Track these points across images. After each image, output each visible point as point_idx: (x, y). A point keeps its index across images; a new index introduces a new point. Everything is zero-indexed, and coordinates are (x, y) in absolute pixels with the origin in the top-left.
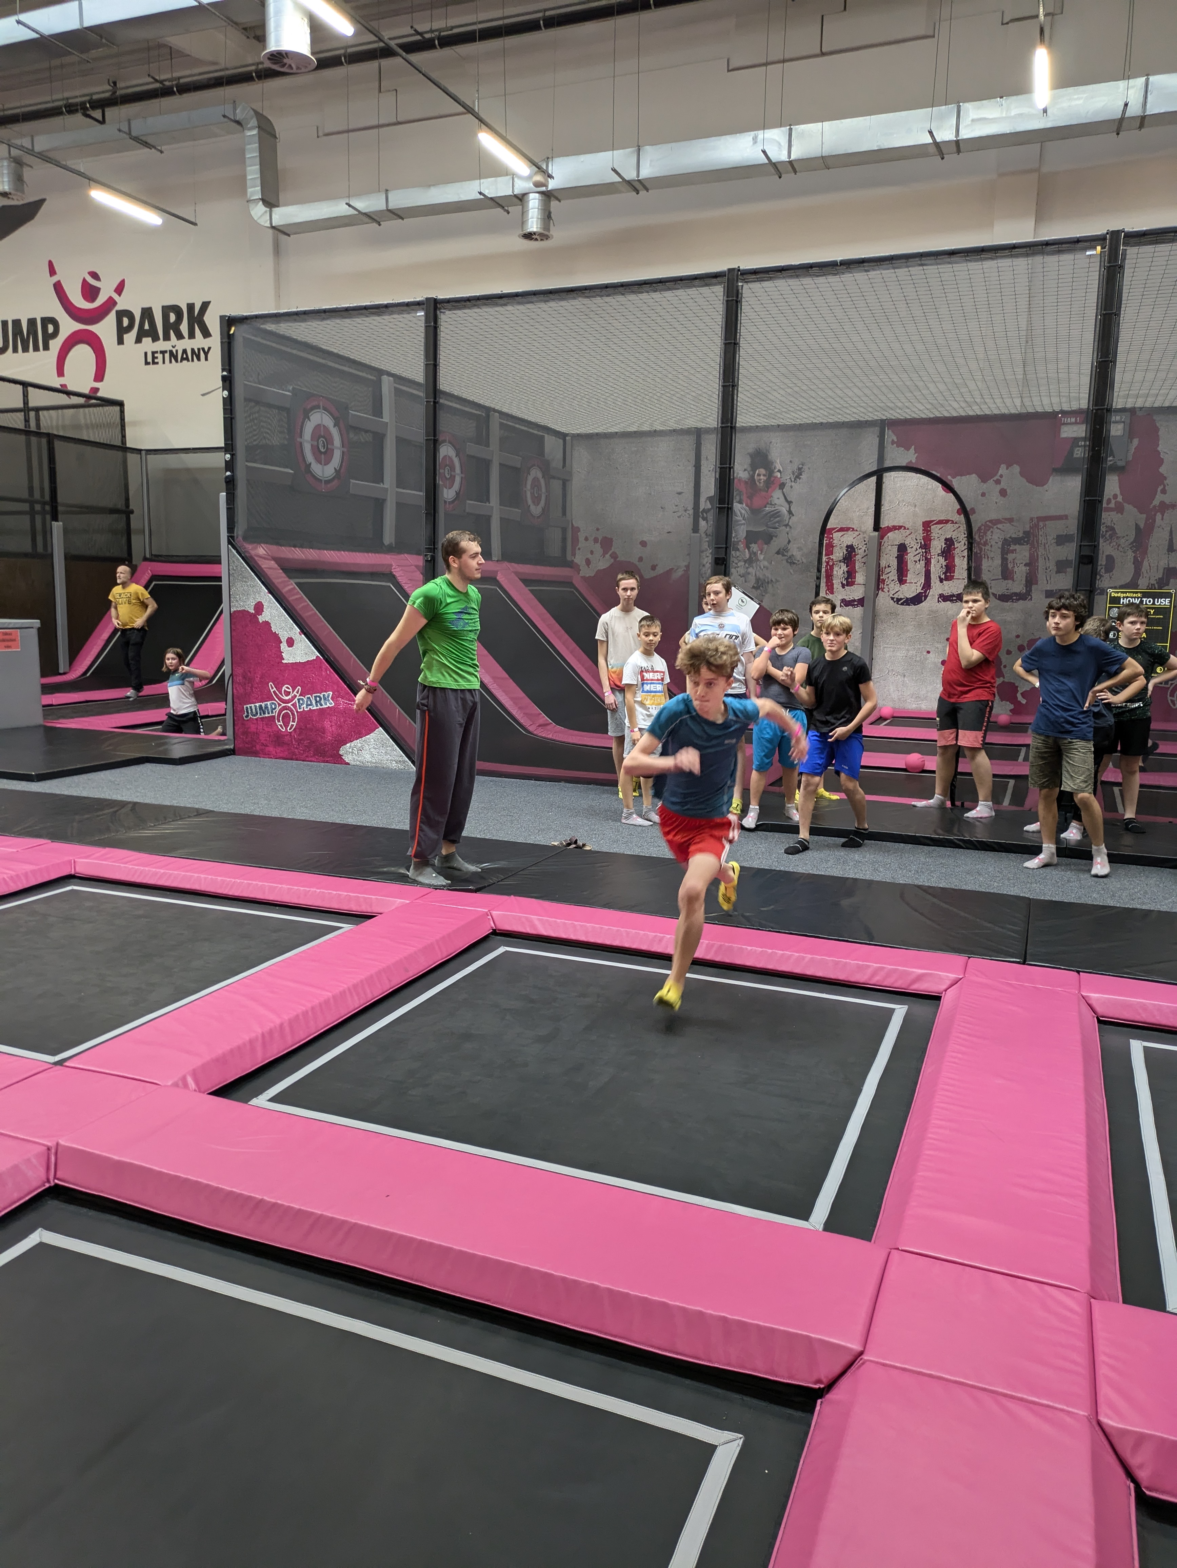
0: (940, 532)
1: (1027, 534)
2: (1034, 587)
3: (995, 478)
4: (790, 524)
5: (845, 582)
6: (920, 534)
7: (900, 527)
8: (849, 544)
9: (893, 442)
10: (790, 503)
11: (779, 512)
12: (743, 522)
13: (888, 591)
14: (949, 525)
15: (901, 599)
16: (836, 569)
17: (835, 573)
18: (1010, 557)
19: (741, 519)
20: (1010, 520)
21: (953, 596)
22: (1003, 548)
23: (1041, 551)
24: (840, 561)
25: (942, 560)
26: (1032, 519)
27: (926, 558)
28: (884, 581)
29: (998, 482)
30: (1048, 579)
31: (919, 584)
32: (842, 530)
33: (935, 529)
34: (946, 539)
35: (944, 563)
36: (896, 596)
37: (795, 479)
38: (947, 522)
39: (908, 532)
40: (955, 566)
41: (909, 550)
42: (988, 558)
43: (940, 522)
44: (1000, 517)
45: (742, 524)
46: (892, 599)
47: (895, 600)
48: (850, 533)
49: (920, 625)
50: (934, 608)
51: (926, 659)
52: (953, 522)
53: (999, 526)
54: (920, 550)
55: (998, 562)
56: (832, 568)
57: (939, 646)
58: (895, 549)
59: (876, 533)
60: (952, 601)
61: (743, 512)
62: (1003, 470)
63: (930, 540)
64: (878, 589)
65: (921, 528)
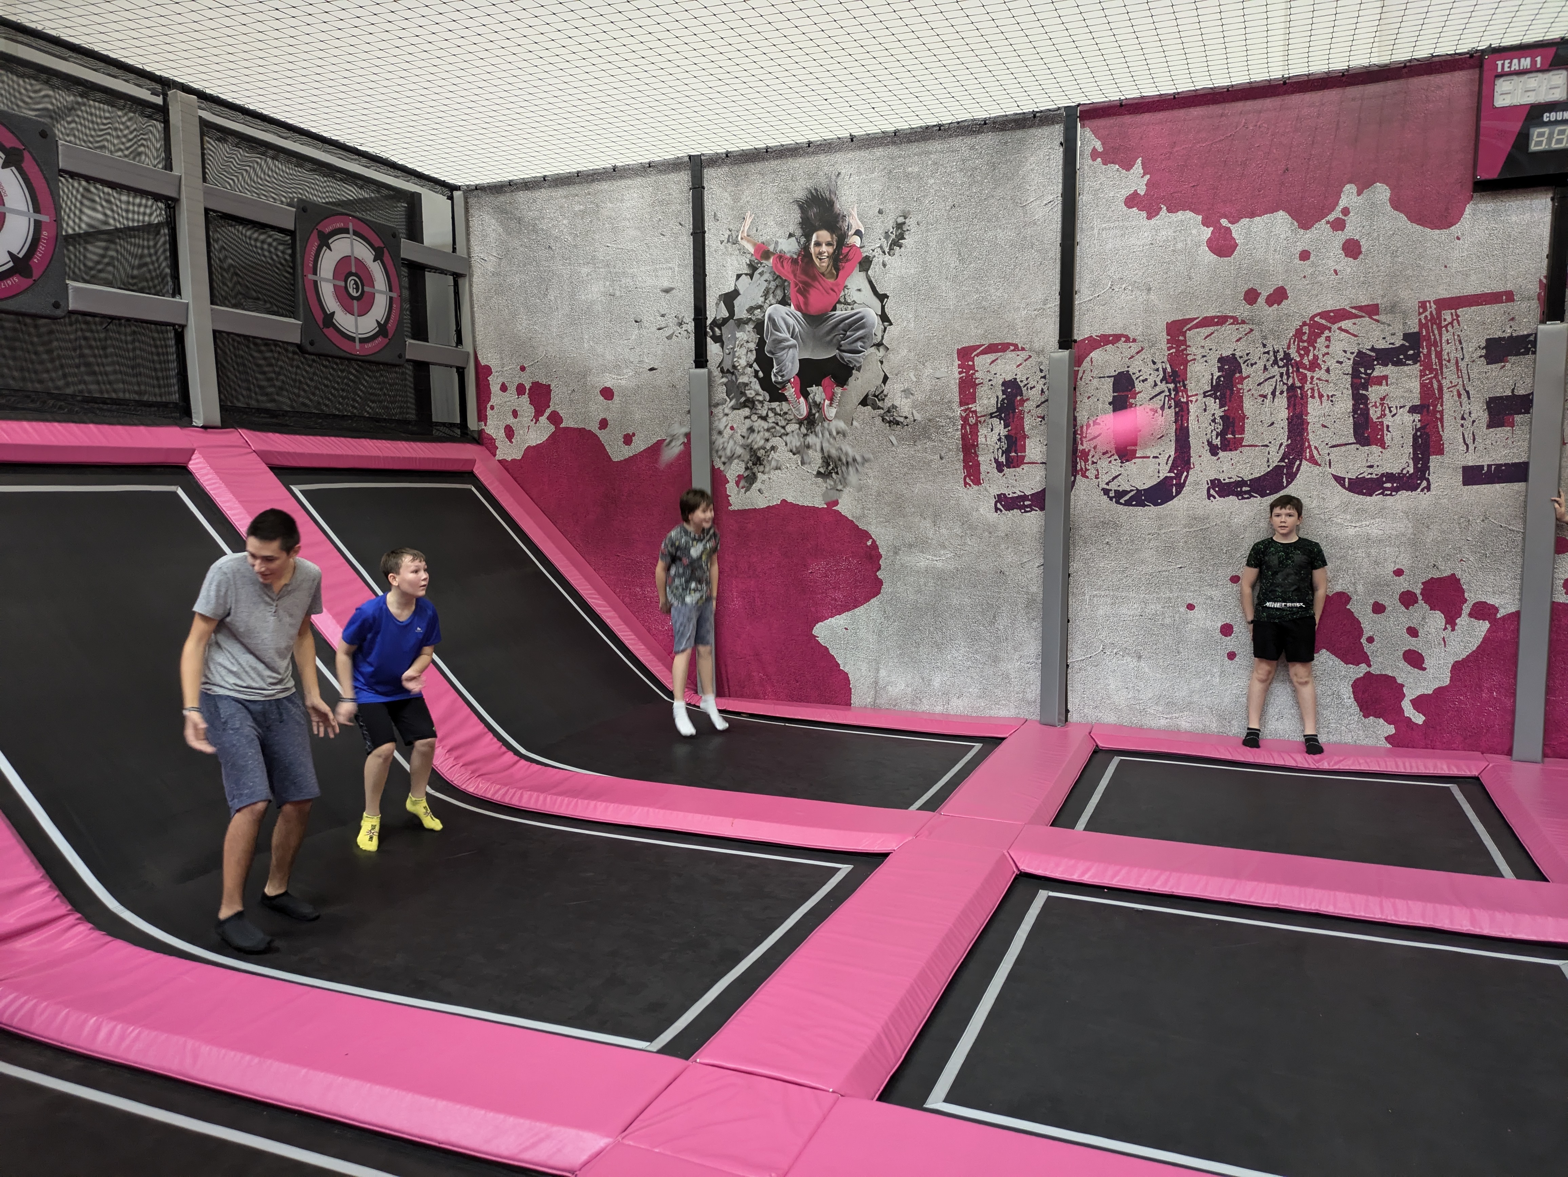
0: (1208, 343)
1: (1413, 339)
2: (1434, 461)
3: (1331, 217)
4: (884, 342)
5: (1003, 459)
6: (1162, 351)
7: (1116, 338)
8: (1008, 378)
9: (1095, 154)
10: (882, 298)
11: (862, 318)
12: (793, 341)
13: (1097, 478)
14: (1228, 329)
15: (1125, 492)
16: (983, 431)
17: (981, 440)
18: (1374, 393)
19: (789, 336)
20: (1371, 310)
21: (1242, 483)
22: (1355, 374)
23: (1449, 377)
24: (991, 415)
25: (1214, 406)
26: (1423, 305)
27: (1178, 404)
28: (1085, 455)
29: (1338, 225)
30: (1469, 441)
31: (1163, 459)
32: (992, 349)
33: (1196, 339)
34: (1221, 360)
35: (1219, 413)
36: (1113, 486)
37: (891, 249)
38: (1221, 320)
39: (1135, 347)
40: (1243, 418)
41: (1138, 386)
42: (1321, 396)
43: (1207, 322)
44: (1345, 304)
45: (790, 347)
46: (1106, 492)
47: (1112, 494)
48: (1009, 355)
49: (1168, 550)
50: (1200, 512)
51: (1186, 622)
52: (1235, 321)
53: (1344, 324)
54: (1163, 386)
55: (1346, 404)
56: (975, 429)
57: (1215, 593)
58: (1109, 384)
59: (1066, 353)
60: (1240, 495)
61: (791, 321)
62: (1349, 196)
63: (1186, 363)
64: (1074, 472)
65: (1164, 337)
